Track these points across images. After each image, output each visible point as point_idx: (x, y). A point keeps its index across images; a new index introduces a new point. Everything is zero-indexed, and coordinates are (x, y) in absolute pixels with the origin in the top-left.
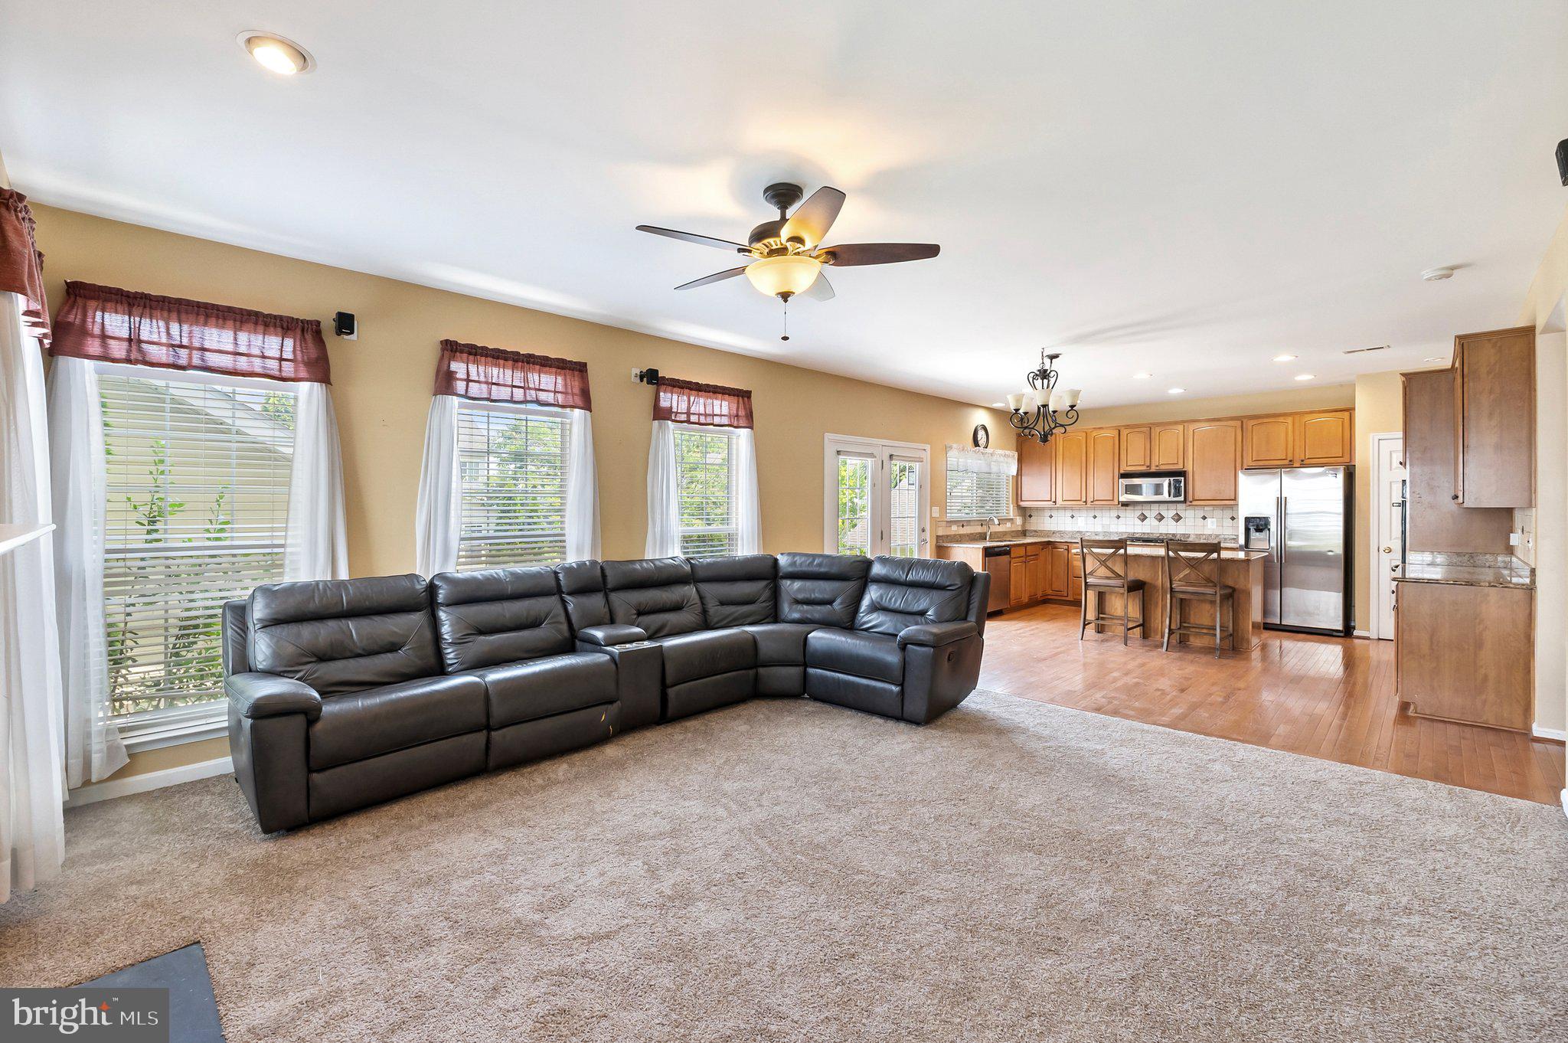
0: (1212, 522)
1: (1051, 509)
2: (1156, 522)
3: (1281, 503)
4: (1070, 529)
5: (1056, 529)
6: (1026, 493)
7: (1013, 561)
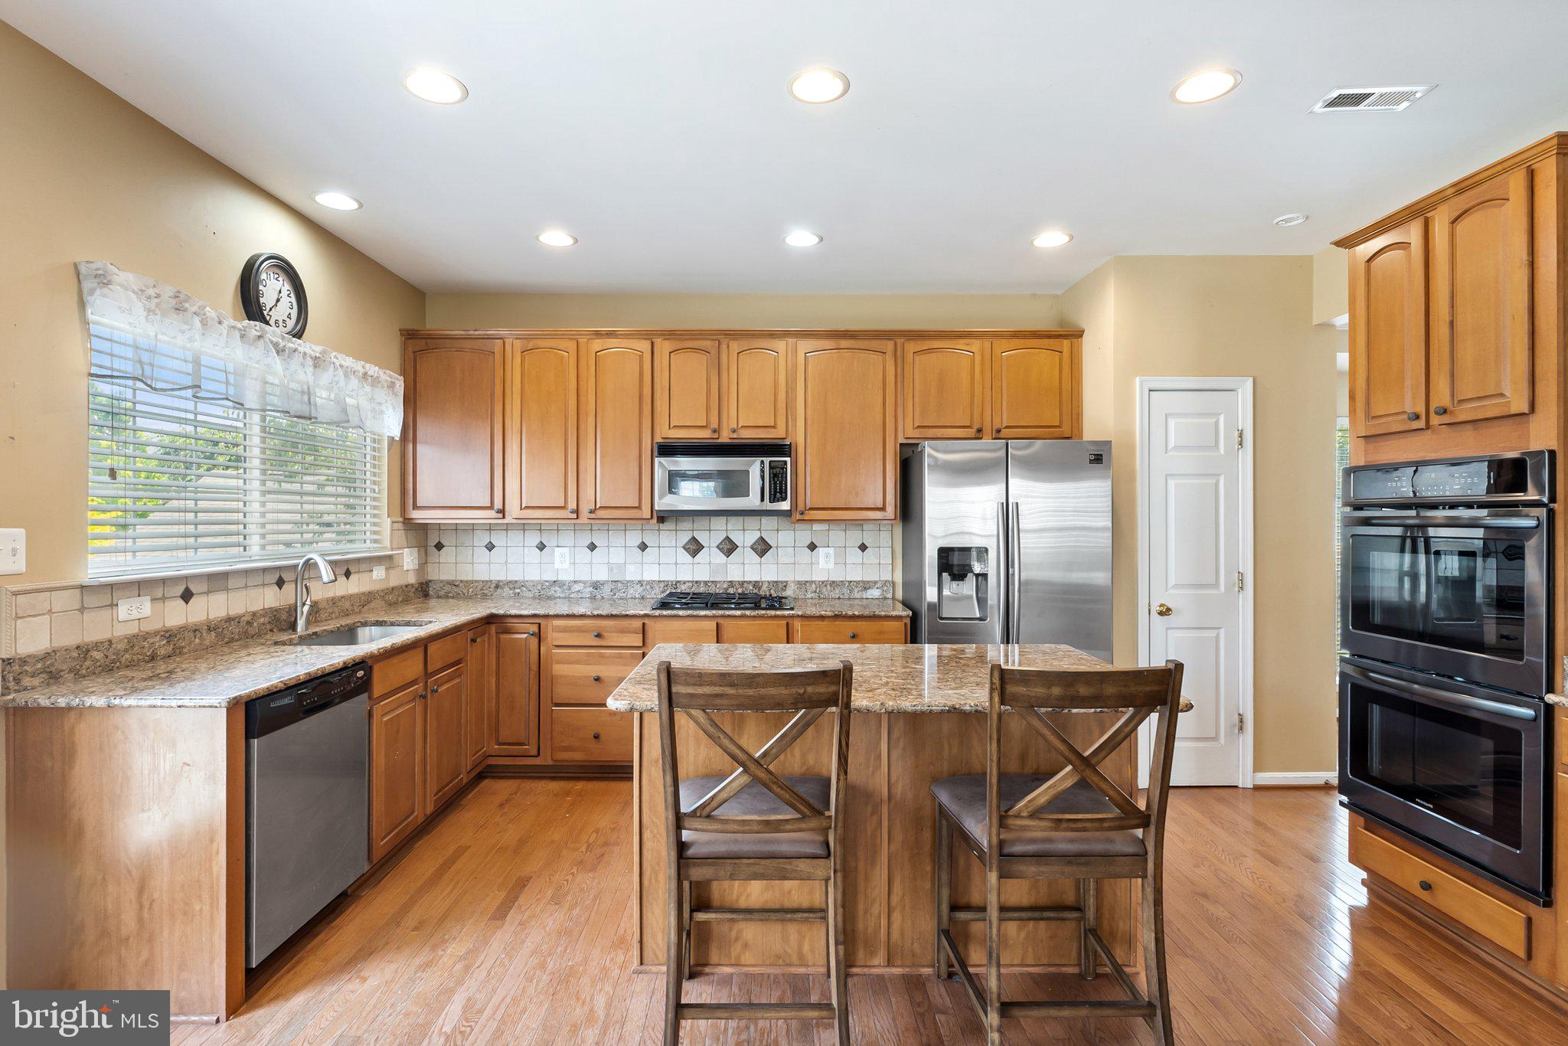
0: (827, 556)
1: (490, 528)
2: (721, 558)
3: (1008, 515)
4: (537, 578)
5: (502, 577)
6: (427, 492)
7: (377, 710)
